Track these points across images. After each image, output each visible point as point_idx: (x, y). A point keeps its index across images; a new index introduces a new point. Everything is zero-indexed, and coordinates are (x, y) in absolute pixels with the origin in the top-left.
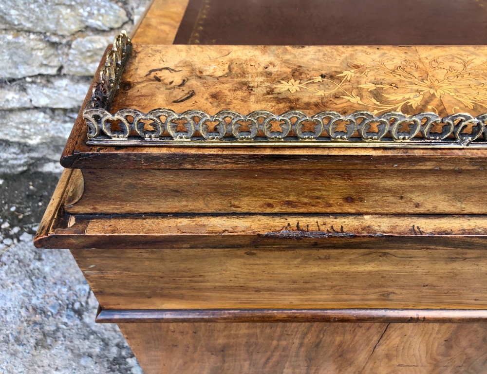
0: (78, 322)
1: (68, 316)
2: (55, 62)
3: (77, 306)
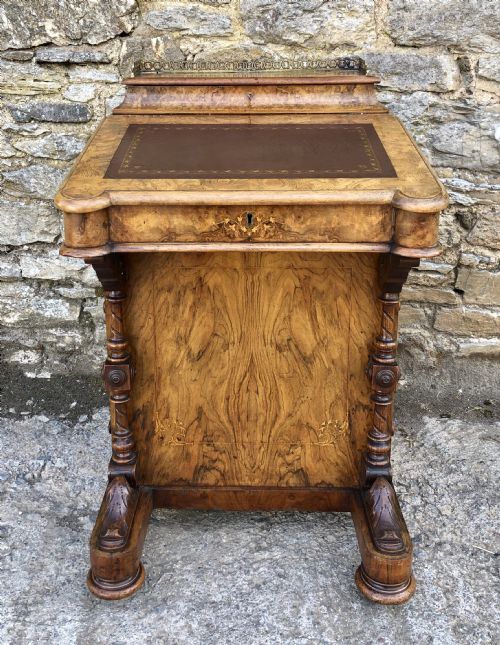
0: (27, 488)
1: (17, 483)
2: (55, 230)
3: (29, 476)
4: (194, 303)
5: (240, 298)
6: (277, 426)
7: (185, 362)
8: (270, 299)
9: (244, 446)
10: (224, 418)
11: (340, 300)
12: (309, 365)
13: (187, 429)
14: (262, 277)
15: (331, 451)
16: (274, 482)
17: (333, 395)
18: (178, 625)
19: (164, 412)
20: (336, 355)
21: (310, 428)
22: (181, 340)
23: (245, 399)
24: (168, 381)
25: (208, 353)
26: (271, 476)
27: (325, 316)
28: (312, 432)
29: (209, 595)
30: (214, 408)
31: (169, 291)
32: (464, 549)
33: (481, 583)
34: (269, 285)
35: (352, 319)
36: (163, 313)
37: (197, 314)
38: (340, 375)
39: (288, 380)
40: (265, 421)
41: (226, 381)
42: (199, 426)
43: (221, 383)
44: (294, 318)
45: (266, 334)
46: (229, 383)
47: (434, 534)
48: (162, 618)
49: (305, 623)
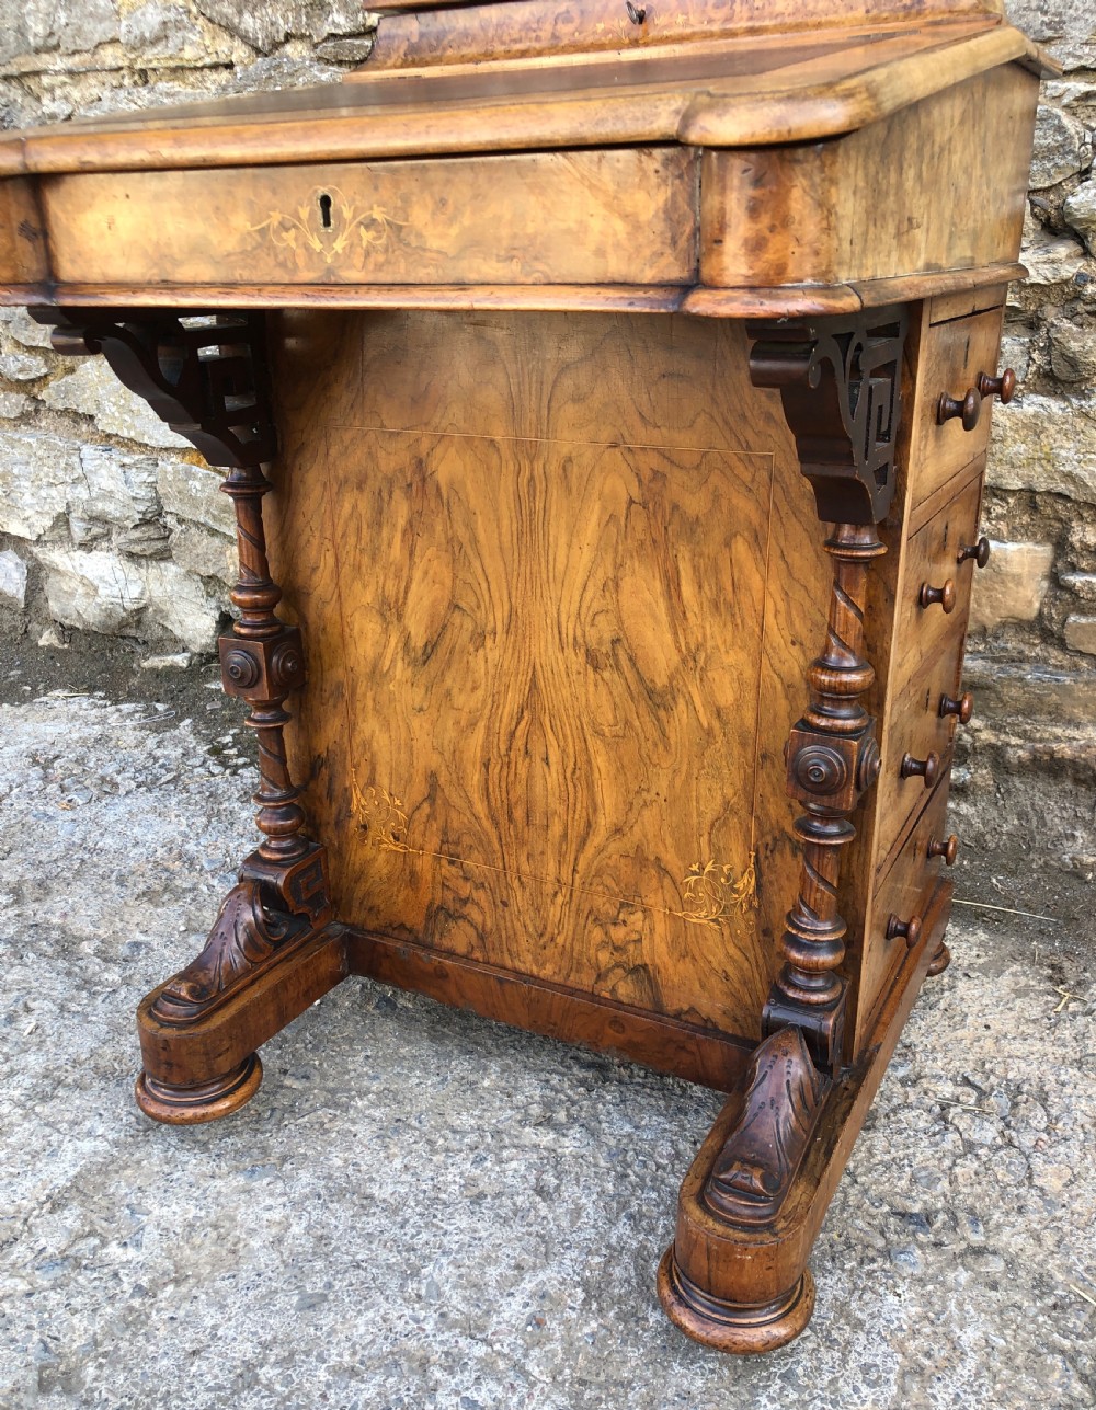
4: (410, 523)
5: (506, 522)
6: (590, 850)
7: (400, 664)
8: (573, 531)
9: (521, 883)
10: (480, 808)
11: (741, 548)
12: (662, 713)
13: (410, 818)
14: (554, 468)
15: (713, 939)
16: (586, 980)
17: (719, 799)
18: (267, 1215)
19: (365, 771)
20: (726, 696)
21: (664, 871)
22: (391, 610)
23: (523, 772)
24: (370, 703)
25: (442, 650)
26: (579, 968)
27: (700, 587)
28: (667, 881)
29: (372, 1180)
30: (460, 782)
31: (360, 486)
32: (1042, 1285)
33: (1029, 1384)
34: (570, 491)
35: (769, 605)
36: (352, 540)
37: (417, 552)
38: (736, 750)
39: (614, 743)
40: (565, 835)
41: (482, 725)
42: (431, 816)
43: (473, 724)
44: (627, 584)
45: (564, 618)
46: (488, 728)
47: (974, 1222)
48: (248, 1192)
49: (513, 1310)
